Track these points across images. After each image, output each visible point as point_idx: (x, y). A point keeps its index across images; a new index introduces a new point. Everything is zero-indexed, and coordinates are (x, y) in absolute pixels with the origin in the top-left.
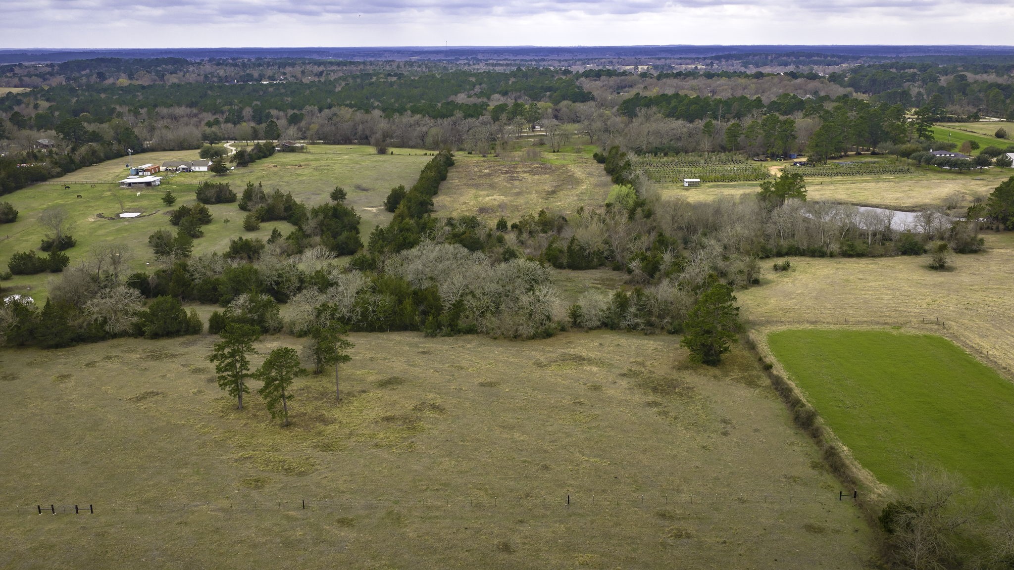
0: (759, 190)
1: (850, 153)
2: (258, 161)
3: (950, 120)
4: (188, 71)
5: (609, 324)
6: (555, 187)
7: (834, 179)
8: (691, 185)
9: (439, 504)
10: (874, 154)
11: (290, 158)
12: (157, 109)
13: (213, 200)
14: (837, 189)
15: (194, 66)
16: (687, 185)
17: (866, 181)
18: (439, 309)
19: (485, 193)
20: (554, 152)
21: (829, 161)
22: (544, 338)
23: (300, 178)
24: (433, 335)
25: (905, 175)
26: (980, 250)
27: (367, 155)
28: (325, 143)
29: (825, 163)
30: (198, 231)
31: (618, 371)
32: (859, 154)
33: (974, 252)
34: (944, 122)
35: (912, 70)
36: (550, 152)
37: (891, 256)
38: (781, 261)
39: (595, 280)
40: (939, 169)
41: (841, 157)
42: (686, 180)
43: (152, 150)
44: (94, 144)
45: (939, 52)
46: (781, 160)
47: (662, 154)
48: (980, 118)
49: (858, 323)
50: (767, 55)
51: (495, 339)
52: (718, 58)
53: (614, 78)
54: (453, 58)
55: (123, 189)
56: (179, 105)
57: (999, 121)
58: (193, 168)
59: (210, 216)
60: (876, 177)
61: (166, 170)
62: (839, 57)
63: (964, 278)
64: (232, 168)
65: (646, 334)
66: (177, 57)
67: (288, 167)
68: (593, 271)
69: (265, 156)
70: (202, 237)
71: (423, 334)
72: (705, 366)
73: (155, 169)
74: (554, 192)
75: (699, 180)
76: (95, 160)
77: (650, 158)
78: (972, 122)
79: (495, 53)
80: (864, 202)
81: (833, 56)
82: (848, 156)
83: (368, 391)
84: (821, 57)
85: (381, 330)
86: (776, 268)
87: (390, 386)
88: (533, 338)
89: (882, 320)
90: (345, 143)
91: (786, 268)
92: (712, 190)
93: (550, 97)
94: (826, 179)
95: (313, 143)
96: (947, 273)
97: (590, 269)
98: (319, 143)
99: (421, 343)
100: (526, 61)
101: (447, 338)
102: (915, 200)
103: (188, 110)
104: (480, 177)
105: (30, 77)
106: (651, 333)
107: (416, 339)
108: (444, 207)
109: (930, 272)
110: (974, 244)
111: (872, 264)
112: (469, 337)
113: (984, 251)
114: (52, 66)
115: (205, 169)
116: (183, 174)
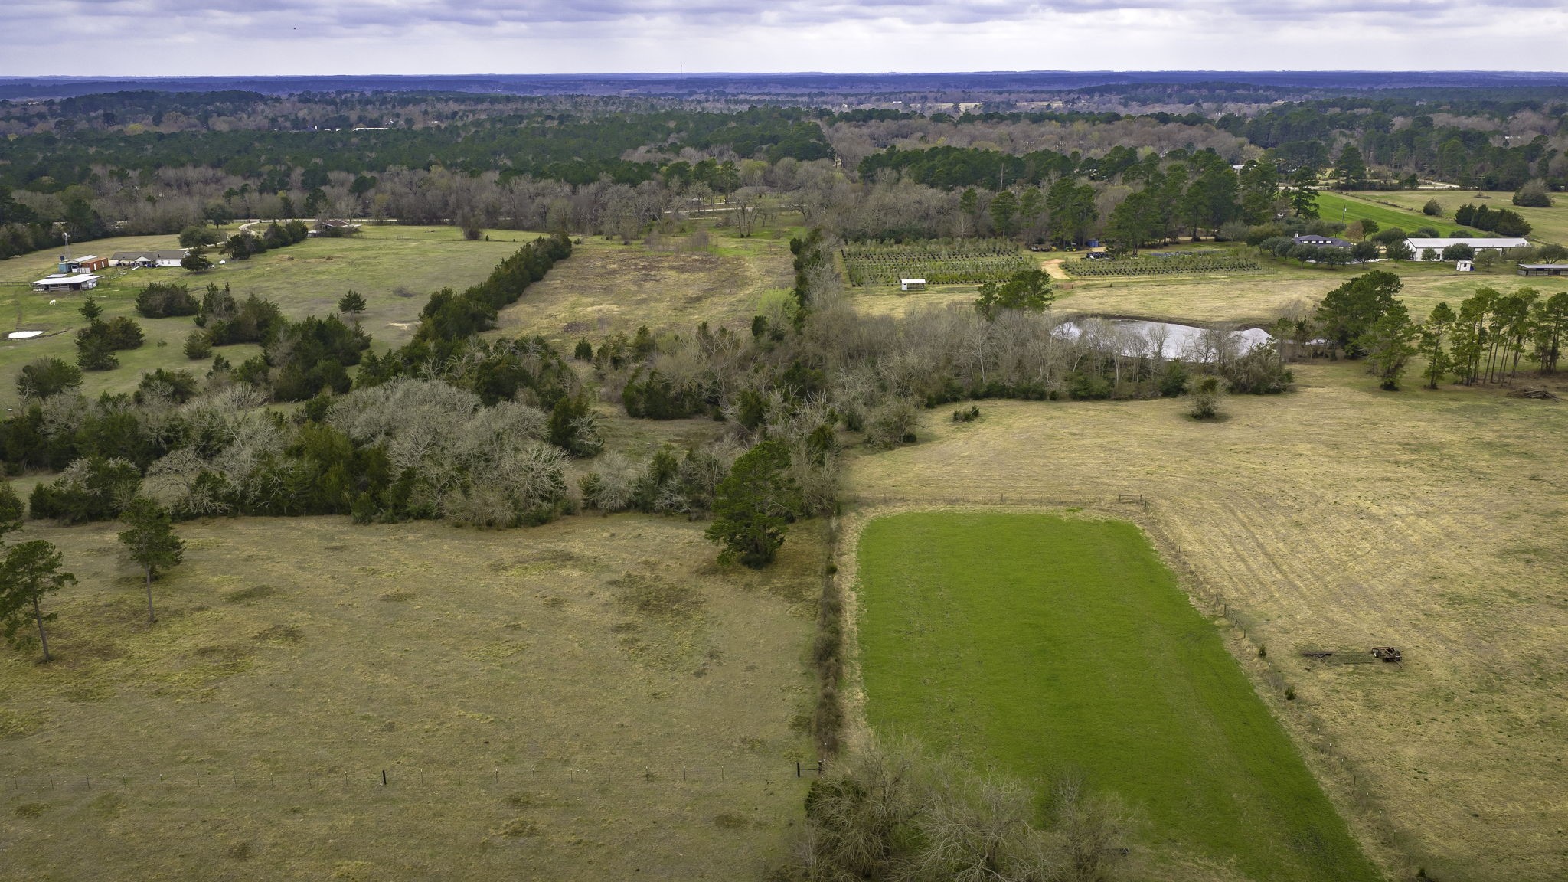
0: (978, 297)
1: (1181, 239)
2: (270, 251)
3: (1372, 187)
4: (254, 112)
5: (640, 504)
6: (705, 291)
7: (1135, 279)
8: (912, 288)
9: (189, 783)
10: (1218, 240)
11: (329, 245)
12: (160, 172)
13: (161, 311)
14: (1130, 294)
15: (266, 104)
16: (904, 288)
17: (1182, 282)
18: (384, 481)
19: (590, 300)
20: (742, 236)
21: (1140, 252)
22: (534, 525)
23: (319, 277)
24: (365, 520)
25: (1243, 272)
26: (1285, 389)
27: (448, 241)
28: (399, 224)
29: (1135, 255)
30: (110, 360)
31: (609, 577)
32: (1196, 240)
33: (1275, 392)
34: (1363, 189)
35: (1364, 110)
36: (733, 237)
37: (1145, 398)
38: (966, 407)
39: (677, 435)
40: (1300, 263)
41: (1166, 244)
42: (904, 281)
43: (123, 233)
44: (18, 225)
45: (1442, 82)
46: (1071, 250)
47: (893, 241)
48: (1419, 185)
49: (1022, 502)
50: (1165, 87)
51: (458, 526)
52: (1090, 92)
53: (888, 123)
54: (686, 91)
55: (35, 294)
56: (196, 165)
57: (1449, 189)
58: (159, 262)
59: (142, 336)
60: (1197, 275)
61: (119, 264)
62: (1277, 90)
63: (1230, 432)
64: (222, 262)
65: (690, 520)
66: (243, 89)
67: (312, 260)
68: (683, 422)
69: (286, 244)
70: (116, 368)
71: (352, 519)
72: (745, 569)
73: (98, 263)
74: (699, 299)
75: (923, 281)
76: (17, 249)
77: (871, 246)
78: (1407, 190)
79: (754, 84)
80: (1158, 315)
81: (1268, 88)
82: (1178, 243)
83: (207, 608)
84: (1249, 90)
85: (293, 513)
86: (957, 418)
87: (246, 601)
88: (516, 526)
89: (1057, 497)
90: (430, 223)
91: (972, 416)
92: (941, 295)
93: (768, 151)
94: (1124, 279)
95: (381, 224)
96: (1213, 425)
97: (680, 418)
98: (391, 223)
99: (341, 533)
100: (796, 95)
101: (385, 526)
102: (1239, 311)
103: (210, 172)
104: (600, 275)
105: (8, 120)
106: (698, 518)
107: (339, 528)
108: (514, 322)
109: (1188, 424)
110: (1273, 380)
111: (1108, 410)
112: (422, 523)
113: (1293, 391)
114: (51, 103)
115: (177, 263)
116: (142, 271)
